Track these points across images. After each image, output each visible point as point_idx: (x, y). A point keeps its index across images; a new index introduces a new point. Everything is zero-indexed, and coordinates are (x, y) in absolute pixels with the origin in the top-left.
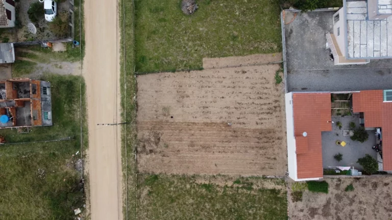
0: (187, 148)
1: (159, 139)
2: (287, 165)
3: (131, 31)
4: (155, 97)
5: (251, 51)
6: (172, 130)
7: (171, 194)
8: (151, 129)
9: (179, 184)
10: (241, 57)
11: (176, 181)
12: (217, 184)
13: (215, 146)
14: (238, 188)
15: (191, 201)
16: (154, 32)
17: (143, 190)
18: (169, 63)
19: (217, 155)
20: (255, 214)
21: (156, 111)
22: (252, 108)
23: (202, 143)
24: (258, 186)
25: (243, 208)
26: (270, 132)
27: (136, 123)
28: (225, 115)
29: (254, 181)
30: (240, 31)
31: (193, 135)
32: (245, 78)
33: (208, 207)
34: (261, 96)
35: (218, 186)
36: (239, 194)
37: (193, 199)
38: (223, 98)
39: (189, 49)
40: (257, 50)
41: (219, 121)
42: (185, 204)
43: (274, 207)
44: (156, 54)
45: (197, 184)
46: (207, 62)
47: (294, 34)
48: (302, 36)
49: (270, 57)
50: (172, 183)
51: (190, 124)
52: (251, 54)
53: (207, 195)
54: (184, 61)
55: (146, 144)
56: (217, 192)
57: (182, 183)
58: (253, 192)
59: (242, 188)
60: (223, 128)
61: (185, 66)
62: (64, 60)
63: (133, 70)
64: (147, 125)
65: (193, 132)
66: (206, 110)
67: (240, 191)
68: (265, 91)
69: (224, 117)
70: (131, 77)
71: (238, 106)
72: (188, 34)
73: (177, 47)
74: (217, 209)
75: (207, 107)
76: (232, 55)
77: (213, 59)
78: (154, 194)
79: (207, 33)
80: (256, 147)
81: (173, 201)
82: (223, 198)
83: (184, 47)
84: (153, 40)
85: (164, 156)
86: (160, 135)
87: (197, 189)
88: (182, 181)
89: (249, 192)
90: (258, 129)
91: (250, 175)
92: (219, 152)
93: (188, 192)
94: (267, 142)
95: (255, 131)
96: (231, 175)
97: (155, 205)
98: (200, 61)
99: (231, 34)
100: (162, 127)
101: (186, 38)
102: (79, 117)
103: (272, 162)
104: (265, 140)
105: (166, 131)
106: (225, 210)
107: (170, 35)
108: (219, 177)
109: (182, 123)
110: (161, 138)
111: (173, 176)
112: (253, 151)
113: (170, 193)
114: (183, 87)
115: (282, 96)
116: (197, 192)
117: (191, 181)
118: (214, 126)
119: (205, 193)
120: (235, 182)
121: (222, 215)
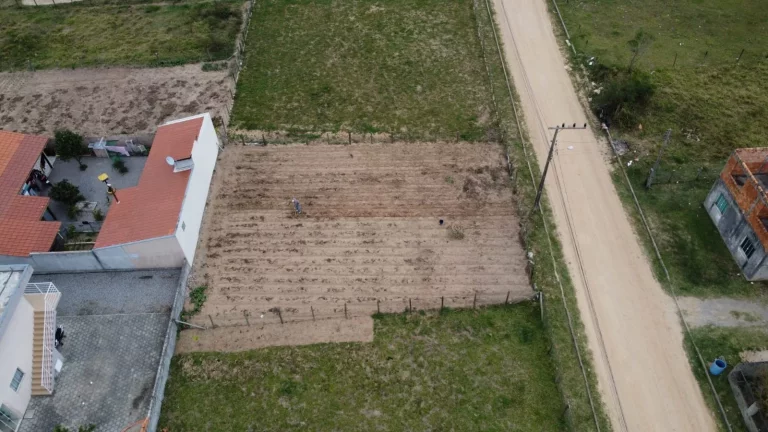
0: (408, 179)
1: (465, 189)
2: (218, 159)
3: (572, 403)
4: (485, 257)
5: (250, 358)
6: (440, 204)
7: (434, 119)
8: (484, 204)
9: (420, 131)
10: (278, 344)
11: (427, 134)
12: (351, 134)
13: (352, 183)
14: (314, 131)
15: (398, 113)
16: (506, 403)
17: (487, 122)
18: (457, 328)
19: (349, 170)
20: (289, 102)
21: (477, 233)
22: (268, 244)
23: (378, 186)
24: (277, 133)
25: (308, 108)
26: (239, 205)
27: (518, 213)
28: (328, 231)
29: (283, 139)
30: (272, 406)
31: (396, 198)
32: (276, 299)
33: (368, 107)
34: (245, 265)
35: (350, 132)
36: (313, 124)
37: (395, 115)
38: (329, 260)
39: (409, 360)
40: (236, 360)
41: (342, 221)
42: (409, 109)
43: (254, 110)
44: (495, 349)
45: (387, 132)
46: (363, 331)
47: (131, 397)
48: (113, 392)
49: (208, 343)
50: (435, 132)
51: (403, 214)
52: (251, 351)
53: (371, 120)
54: (421, 334)
55: (492, 182)
56: (350, 125)
57: (416, 132)
58: (288, 126)
59: (306, 131)
60: (332, 210)
61: (417, 323)
63: (546, 309)
64: (494, 210)
65: (397, 202)
66: (368, 238)
67: (311, 127)
69: (330, 227)
70: (547, 295)
71: (298, 247)
72: (412, 399)
73: (441, 365)
74: (352, 105)
76: (299, 347)
77: (348, 340)
78: (466, 117)
79: (360, 404)
80: (270, 183)
81: (431, 111)
82: (341, 118)
83: (421, 365)
84: (505, 382)
85: (453, 166)
86: (464, 195)
87: (387, 126)
88: (415, 135)
89: (295, 126)
90: (263, 209)
91: (289, 146)
92: (343, 174)
93: (403, 122)
94: (249, 190)
96: (325, 146)
97: (462, 106)
98: (379, 334)
99: (295, 399)
100: (463, 208)
101: (418, 388)
102: (649, 218)
103: (244, 164)
104: (251, 194)
105: (451, 201)
106: (340, 105)
107: (460, 396)
108: (346, 141)
109: (418, 215)
110: (461, 191)
111: (432, 141)
112: (279, 177)
113: (437, 121)
114: (419, 279)
115: (200, 264)
116: (388, 123)
117: (398, 135)
118: (352, 212)
119: (374, 121)
120: (317, 137)
121: (345, 100)
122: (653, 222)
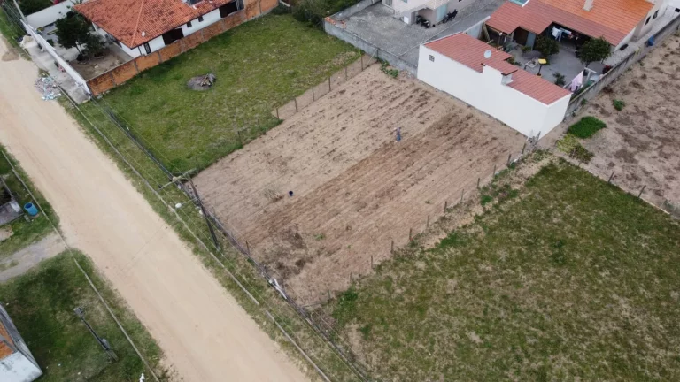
0: (356, 214)
1: (298, 236)
2: (518, 133)
3: (131, 146)
4: (237, 191)
6: (307, 210)
7: (407, 300)
8: (270, 233)
9: (402, 274)
10: (321, 84)
11: (391, 274)
12: (460, 226)
13: (396, 183)
14: (496, 206)
15: (452, 283)
17: (347, 337)
18: (225, 144)
19: (413, 191)
20: (566, 218)
21: (257, 205)
22: (395, 113)
23: (373, 193)
24: (519, 183)
25: (539, 226)
26: (450, 120)
27: (234, 242)
28: (369, 142)
29: (506, 181)
30: (293, 67)
31: (348, 194)
32: (349, 96)
33: (489, 268)
34: (392, 97)
35: (464, 227)
36: (508, 213)
37: (452, 277)
38: (344, 129)
39: (241, 116)
40: (334, 69)
41: (368, 154)
42: (447, 296)
43: (574, 187)
44: (193, 147)
45: (433, 250)
46: (281, 113)
48: (370, 31)
49: (357, 65)
50: (388, 283)
51: (329, 185)
52: (332, 75)
53: (465, 253)
54: (246, 130)
55: (280, 260)
56: (475, 235)
57: (406, 269)
58: (523, 195)
59: (502, 201)
60: (383, 156)
61: (252, 133)
62: (15, 250)
64: (258, 235)
65: (344, 191)
66: (334, 154)
67: (504, 208)
68: (390, 91)
69: (371, 145)
71: (373, 123)
72: (225, 104)
73: (220, 123)
74: (508, 260)
75: (334, 151)
76: (309, 88)
77: (285, 106)
78: (376, 328)
79: (251, 90)
80: (455, 145)
81: (422, 310)
82: (494, 237)
83: (232, 117)
85: (330, 254)
86: (294, 231)
87: (441, 257)
88: (402, 265)
89: (518, 200)
90: (431, 127)
91: (489, 178)
92: (413, 185)
94: (460, 131)
95: (429, 131)
97: (398, 345)
98: (270, 117)
99: (286, 74)
100: (286, 218)
101: (226, 109)
103: (495, 144)
104: (456, 130)
105: (300, 218)
106: (520, 251)
107: (199, 117)
108: (453, 214)
109: (316, 191)
110: (300, 232)
111: (379, 268)
112: (456, 152)
113: (402, 300)
114: (273, 153)
116: (444, 261)
117: (417, 254)
118: (368, 163)
119: (459, 253)
120: (483, 203)
121: (524, 261)
122: (100, 313)
